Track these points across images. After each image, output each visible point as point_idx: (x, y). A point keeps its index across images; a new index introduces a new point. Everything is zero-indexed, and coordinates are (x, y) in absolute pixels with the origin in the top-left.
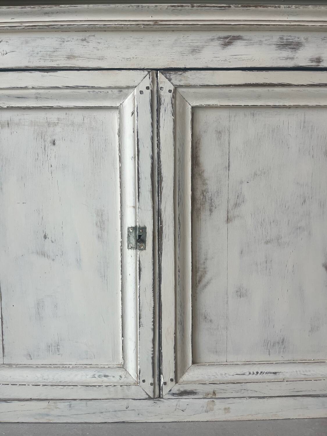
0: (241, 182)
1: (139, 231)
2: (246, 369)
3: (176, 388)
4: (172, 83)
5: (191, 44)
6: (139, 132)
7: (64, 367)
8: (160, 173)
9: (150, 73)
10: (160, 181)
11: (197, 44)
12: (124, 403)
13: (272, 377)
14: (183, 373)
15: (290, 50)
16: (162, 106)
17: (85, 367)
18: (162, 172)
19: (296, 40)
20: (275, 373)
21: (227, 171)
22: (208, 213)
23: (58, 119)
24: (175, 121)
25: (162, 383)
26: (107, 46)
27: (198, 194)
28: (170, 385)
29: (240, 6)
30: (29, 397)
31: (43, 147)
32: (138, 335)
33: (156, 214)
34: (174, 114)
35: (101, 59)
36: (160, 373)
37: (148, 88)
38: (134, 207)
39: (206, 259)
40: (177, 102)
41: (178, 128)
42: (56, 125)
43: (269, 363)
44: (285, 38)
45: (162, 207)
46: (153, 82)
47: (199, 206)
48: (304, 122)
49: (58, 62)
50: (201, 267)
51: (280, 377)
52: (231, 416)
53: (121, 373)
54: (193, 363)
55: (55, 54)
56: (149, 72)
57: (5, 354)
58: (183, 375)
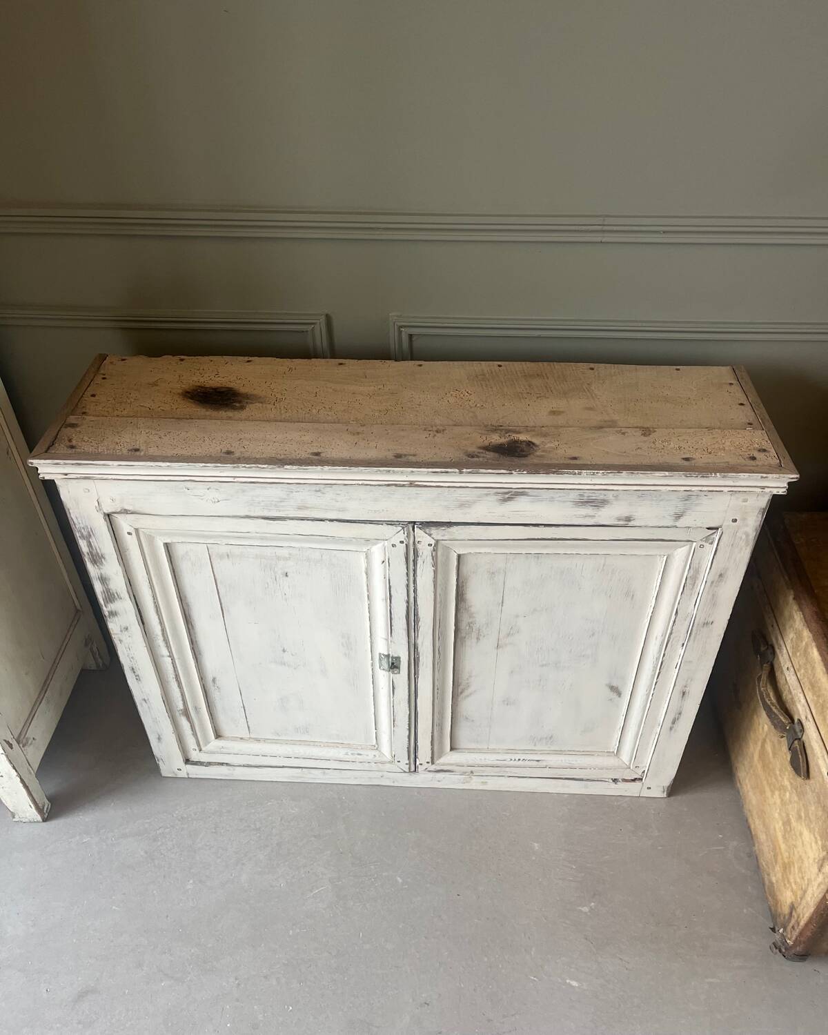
0: (517, 616)
1: (392, 660)
2: (508, 757)
3: (433, 768)
4: (433, 538)
5: (458, 498)
6: (391, 579)
7: (314, 744)
8: (416, 614)
9: (405, 529)
10: (416, 621)
11: (467, 499)
12: (381, 774)
13: (535, 763)
14: (440, 757)
15: (591, 508)
16: (419, 558)
17: (336, 745)
18: (419, 613)
19: (602, 497)
20: (538, 761)
21: (500, 606)
22: (474, 640)
23: (290, 554)
24: (435, 572)
25: (418, 763)
26: (348, 498)
27: (463, 625)
28: (426, 766)
29: (525, 472)
30: (281, 765)
31: (273, 577)
32: (392, 733)
33: (412, 649)
34: (435, 565)
35: (343, 510)
36: (416, 757)
37: (402, 542)
38: (386, 639)
39: (470, 676)
40: (439, 553)
41: (439, 577)
42: (287, 560)
43: (533, 751)
44: (586, 495)
45: (419, 641)
46: (408, 536)
47: (463, 635)
48: (604, 565)
49: (287, 512)
50: (463, 681)
51: (544, 764)
52: (488, 787)
53: (376, 753)
54: (452, 749)
55: (282, 504)
56: (403, 528)
57: (251, 731)
58: (440, 758)
